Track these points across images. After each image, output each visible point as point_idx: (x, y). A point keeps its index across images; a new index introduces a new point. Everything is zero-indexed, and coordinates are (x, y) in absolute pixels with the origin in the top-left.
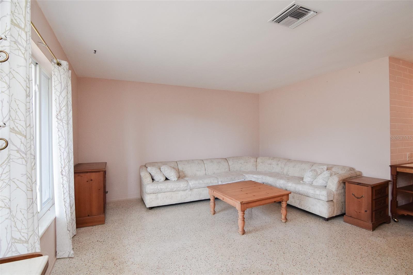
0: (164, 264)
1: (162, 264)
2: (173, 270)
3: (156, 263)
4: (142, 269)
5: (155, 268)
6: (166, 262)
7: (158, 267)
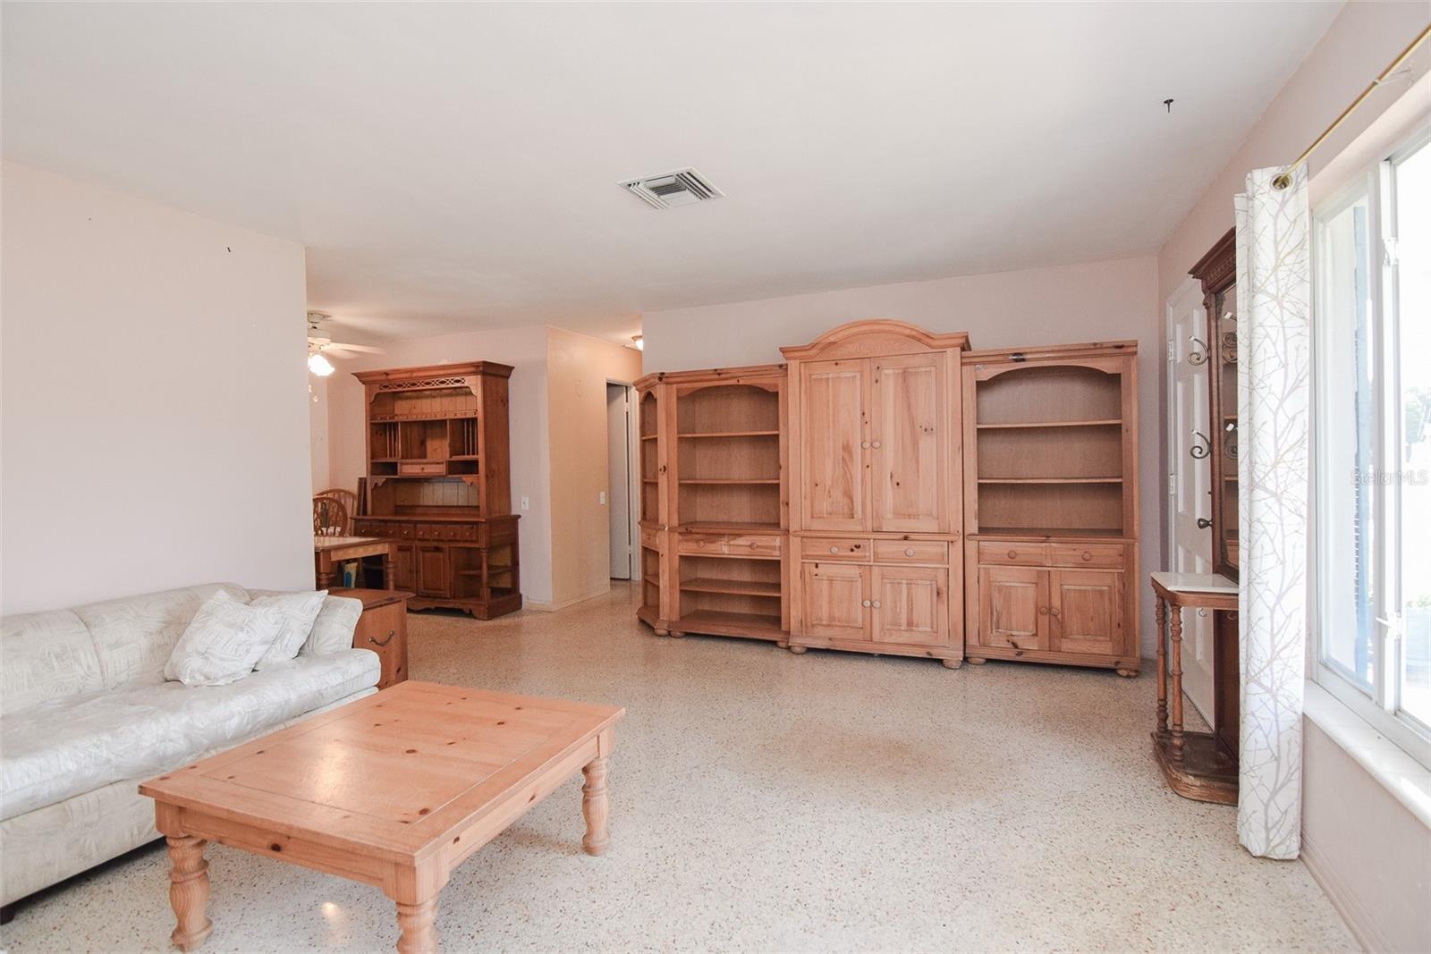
0: (942, 892)
1: (948, 897)
2: (928, 866)
3: (968, 912)
4: (1020, 911)
5: (976, 895)
6: (932, 895)
7: (967, 894)
